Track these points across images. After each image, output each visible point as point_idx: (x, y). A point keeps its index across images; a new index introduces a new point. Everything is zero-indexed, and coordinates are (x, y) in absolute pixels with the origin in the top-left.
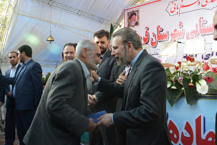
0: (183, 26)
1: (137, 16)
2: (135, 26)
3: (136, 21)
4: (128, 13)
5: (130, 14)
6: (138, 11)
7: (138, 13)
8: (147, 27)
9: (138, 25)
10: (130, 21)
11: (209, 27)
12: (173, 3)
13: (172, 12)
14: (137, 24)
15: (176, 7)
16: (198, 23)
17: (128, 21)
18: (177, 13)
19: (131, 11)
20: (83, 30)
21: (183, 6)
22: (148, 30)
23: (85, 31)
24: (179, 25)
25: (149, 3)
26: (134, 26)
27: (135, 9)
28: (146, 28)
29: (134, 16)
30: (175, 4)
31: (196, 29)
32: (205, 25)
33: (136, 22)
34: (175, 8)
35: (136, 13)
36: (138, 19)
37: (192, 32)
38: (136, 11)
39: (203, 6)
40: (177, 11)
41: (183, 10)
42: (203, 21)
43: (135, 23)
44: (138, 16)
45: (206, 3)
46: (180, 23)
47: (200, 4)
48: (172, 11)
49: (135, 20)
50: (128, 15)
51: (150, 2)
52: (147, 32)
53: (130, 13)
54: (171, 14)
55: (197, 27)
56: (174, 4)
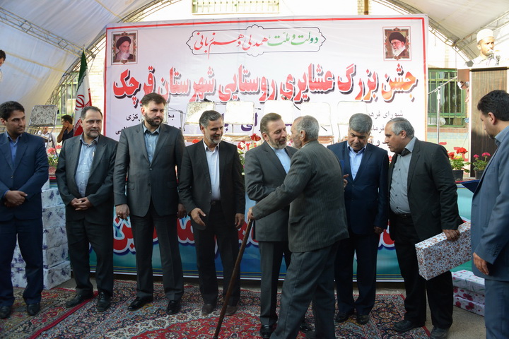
0: (213, 75)
1: (132, 43)
2: (128, 63)
3: (131, 53)
4: (115, 36)
5: (118, 38)
6: (134, 35)
7: (135, 38)
8: (152, 68)
9: (135, 61)
10: (117, 51)
11: (252, 82)
12: (198, 34)
13: (197, 49)
14: (131, 58)
15: (204, 42)
16: (237, 73)
17: (114, 51)
18: (206, 51)
19: (121, 33)
20: (25, 60)
21: (215, 43)
22: (153, 72)
23: (28, 60)
24: (208, 73)
25: (157, 25)
26: (126, 61)
27: (129, 31)
28: (149, 68)
29: (126, 43)
30: (202, 37)
31: (233, 82)
32: (248, 79)
33: (131, 55)
34: (202, 43)
35: (131, 38)
36: (134, 50)
37: (227, 87)
38: (130, 34)
39: (244, 49)
40: (204, 48)
41: (214, 48)
42: (245, 72)
43: (128, 56)
44: (134, 44)
45: (249, 45)
46: (210, 68)
47: (241, 46)
48: (197, 47)
49: (128, 51)
50: (114, 39)
51: (159, 24)
52: (150, 76)
53: (119, 35)
54: (195, 51)
55: (235, 79)
56: (200, 35)
